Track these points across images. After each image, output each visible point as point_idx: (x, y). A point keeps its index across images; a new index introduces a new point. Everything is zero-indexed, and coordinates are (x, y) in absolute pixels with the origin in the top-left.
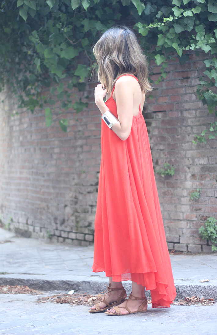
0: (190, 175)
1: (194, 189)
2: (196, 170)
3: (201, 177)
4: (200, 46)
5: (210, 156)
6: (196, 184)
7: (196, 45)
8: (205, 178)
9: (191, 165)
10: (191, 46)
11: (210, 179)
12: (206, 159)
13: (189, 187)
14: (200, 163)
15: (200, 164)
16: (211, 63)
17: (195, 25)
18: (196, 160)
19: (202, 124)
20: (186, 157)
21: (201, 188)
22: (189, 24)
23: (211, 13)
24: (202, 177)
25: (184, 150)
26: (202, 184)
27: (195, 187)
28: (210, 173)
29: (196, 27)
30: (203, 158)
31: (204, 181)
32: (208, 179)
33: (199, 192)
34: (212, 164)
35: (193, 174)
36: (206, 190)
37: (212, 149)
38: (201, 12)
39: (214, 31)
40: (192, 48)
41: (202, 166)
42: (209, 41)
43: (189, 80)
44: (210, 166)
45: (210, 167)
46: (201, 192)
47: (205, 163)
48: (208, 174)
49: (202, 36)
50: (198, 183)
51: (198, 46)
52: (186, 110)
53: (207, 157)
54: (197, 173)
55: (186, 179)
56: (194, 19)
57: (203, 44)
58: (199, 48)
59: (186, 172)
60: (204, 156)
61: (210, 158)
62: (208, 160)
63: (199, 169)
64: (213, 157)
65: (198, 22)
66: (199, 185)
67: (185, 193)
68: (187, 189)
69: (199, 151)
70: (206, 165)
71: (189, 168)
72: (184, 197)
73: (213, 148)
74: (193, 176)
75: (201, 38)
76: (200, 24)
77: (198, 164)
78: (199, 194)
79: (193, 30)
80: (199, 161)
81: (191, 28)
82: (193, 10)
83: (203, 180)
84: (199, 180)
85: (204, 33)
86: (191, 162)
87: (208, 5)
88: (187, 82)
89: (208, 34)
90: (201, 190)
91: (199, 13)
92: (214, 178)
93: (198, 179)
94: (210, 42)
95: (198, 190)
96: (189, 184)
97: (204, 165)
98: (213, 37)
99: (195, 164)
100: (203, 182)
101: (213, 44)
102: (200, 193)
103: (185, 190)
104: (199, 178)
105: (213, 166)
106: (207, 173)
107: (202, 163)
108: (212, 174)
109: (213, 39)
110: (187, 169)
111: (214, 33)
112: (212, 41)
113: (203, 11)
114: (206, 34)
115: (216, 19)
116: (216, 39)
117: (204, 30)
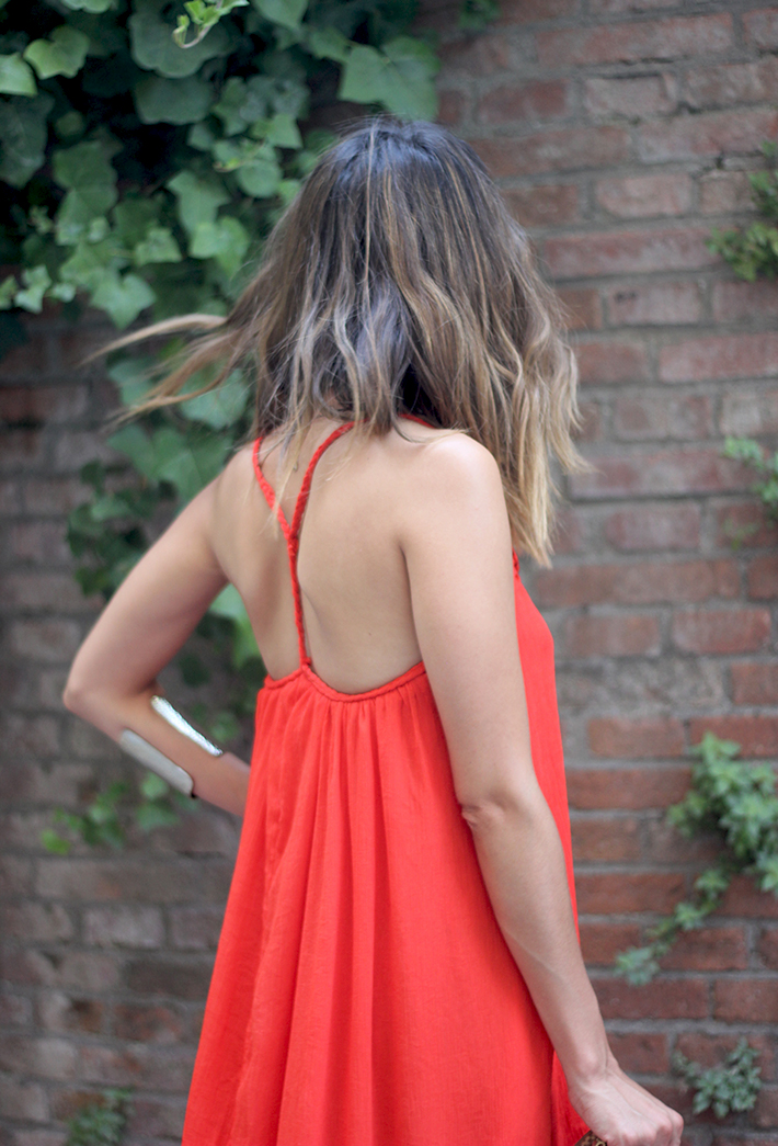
0: (56, 1004)
1: (88, 1090)
2: (99, 978)
3: (130, 1018)
4: (83, 278)
5: (179, 904)
6: (97, 1061)
7: (55, 278)
8: (152, 1027)
9: (65, 942)
10: (22, 287)
12: (151, 918)
13: (61, 1075)
14: (121, 938)
15: (120, 946)
17: (54, 141)
18: (93, 918)
20: (34, 897)
21: (131, 1089)
22: (16, 139)
23: (153, 73)
24: (135, 1023)
25: (20, 852)
26: (131, 1063)
27: (92, 1075)
28: (183, 1005)
29: (59, 156)
30: (136, 911)
31: (143, 1047)
32: (166, 1036)
33: (120, 1109)
34: (191, 951)
35: (78, 995)
36: (155, 1099)
37: (187, 861)
38: (89, 60)
39: (177, 184)
40: (31, 299)
41: (130, 958)
42: (140, 247)
43: (41, 439)
44: (181, 960)
45: (178, 969)
46: (130, 1111)
47: (149, 942)
48: (166, 1005)
49: (96, 216)
50: (108, 1055)
51: (71, 282)
52: (29, 615)
53: (161, 904)
54: (103, 994)
55: (38, 1027)
56: (47, 105)
57: (105, 266)
58: (76, 297)
59: (36, 981)
60: (138, 901)
61: (176, 915)
62: (166, 923)
63: (116, 975)
64: (192, 911)
65: (71, 123)
66: (116, 1066)
67: (38, 1110)
68: (48, 1083)
69: (110, 866)
70: (150, 950)
71: (55, 961)
72: (31, 1125)
73: (189, 854)
74: (81, 1009)
75: (87, 230)
76: (87, 134)
77: (109, 943)
78: (116, 1119)
79: (46, 170)
80: (111, 923)
81: (30, 163)
82: (35, 52)
83: (139, 1040)
84: (115, 1034)
85: (110, 196)
86: (66, 929)
87: (135, 23)
88: (29, 448)
89: (137, 196)
90: (128, 1097)
91: (71, 72)
93: (108, 1031)
94: (144, 253)
95: (111, 1096)
96: (57, 1053)
97: (140, 950)
99: (90, 939)
100: (138, 1050)
101: (166, 266)
102: (125, 1117)
103: (38, 1090)
104: (114, 1026)
106: (158, 1000)
107: (133, 941)
109: (164, 234)
110: (43, 967)
111: (172, 199)
112: (159, 248)
113: (100, 52)
114: (120, 200)
115: (185, 110)
116: (182, 238)
117: (111, 175)
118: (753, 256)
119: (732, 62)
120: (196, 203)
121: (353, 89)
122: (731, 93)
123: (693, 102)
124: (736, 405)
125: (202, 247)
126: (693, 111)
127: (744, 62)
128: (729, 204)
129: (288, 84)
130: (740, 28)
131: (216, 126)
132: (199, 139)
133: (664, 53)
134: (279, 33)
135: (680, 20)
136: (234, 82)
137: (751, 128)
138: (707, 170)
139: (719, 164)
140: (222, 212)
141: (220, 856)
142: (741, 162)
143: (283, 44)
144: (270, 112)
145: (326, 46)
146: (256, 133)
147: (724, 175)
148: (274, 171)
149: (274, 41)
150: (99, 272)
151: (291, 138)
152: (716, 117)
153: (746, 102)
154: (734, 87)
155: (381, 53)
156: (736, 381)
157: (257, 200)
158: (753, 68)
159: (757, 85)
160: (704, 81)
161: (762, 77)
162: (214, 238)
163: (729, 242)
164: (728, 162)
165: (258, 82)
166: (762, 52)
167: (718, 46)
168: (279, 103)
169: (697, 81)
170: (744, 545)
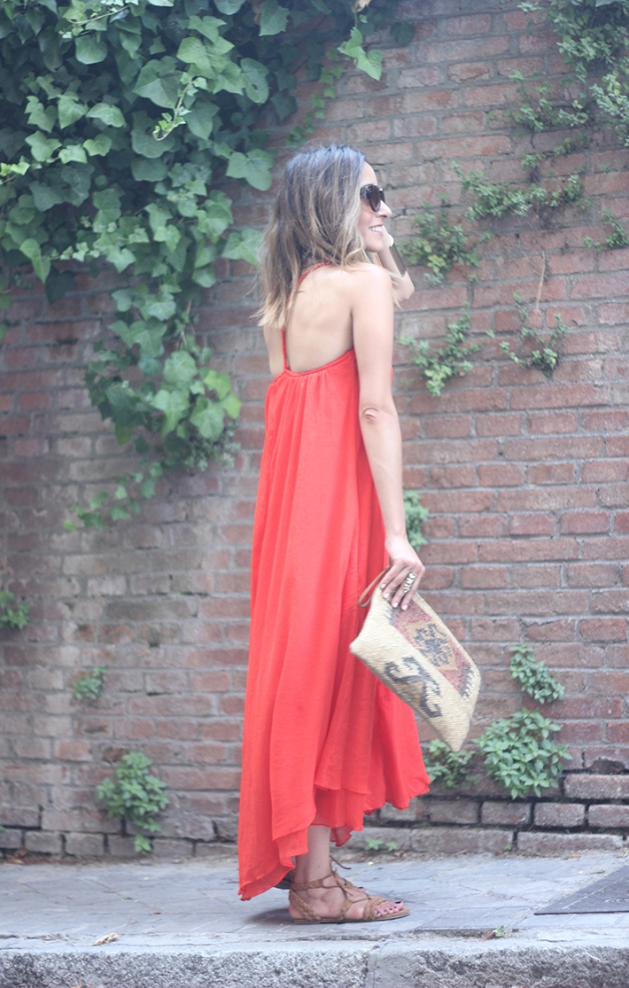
0: (73, 626)
1: (84, 670)
2: (92, 612)
3: (107, 632)
4: (103, 249)
5: (134, 573)
6: (90, 655)
7: (91, 248)
8: (118, 636)
9: (76, 596)
10: (76, 250)
11: (134, 641)
12: (121, 581)
13: (71, 664)
14: (105, 592)
15: (103, 596)
16: (133, 299)
17: (94, 188)
18: (91, 583)
19: (113, 478)
20: (62, 575)
21: (107, 667)
22: (77, 184)
23: (140, 157)
24: (110, 634)
25: (56, 553)
26: (108, 654)
27: (87, 662)
28: (134, 623)
29: (95, 194)
30: (113, 578)
31: (113, 646)
32: (126, 639)
33: (100, 677)
34: (140, 596)
35: (81, 623)
36: (118, 672)
37: (140, 552)
38: (111, 150)
39: (148, 208)
40: (79, 256)
41: (109, 602)
42: (131, 236)
43: (76, 348)
44: (134, 601)
45: (133, 605)
46: (105, 678)
47: (119, 593)
48: (126, 624)
49: (111, 221)
50: (96, 651)
51: (98, 249)
52: (65, 435)
53: (126, 574)
54: (94, 621)
55: (61, 640)
56: (92, 170)
57: (114, 244)
58: (100, 256)
59: (61, 618)
60: (114, 573)
61: (133, 578)
62: (128, 582)
63: (101, 611)
64: (141, 576)
65: (102, 180)
66: (99, 656)
67: (58, 683)
68: (64, 669)
69: (101, 556)
70: (119, 597)
71: (71, 607)
72: (55, 691)
73: (141, 548)
74: (83, 629)
75: (107, 227)
76: (109, 186)
77: (99, 595)
78: (99, 682)
79: (88, 201)
80: (100, 585)
81: (83, 196)
82: (87, 144)
83: (111, 643)
84: (100, 641)
85: (118, 213)
86: (77, 590)
87: (134, 134)
88: (70, 353)
89: (131, 215)
90: (104, 671)
91: (104, 155)
92: (143, 638)
93: (96, 641)
94: (132, 239)
95: (96, 671)
96: (69, 653)
97: (114, 597)
98: (141, 227)
99: (89, 594)
100: (111, 648)
101: (142, 245)
102: (103, 681)
103: (59, 673)
104: (99, 637)
105: (140, 600)
106: (122, 621)
107: (111, 593)
108: (140, 623)
109: (142, 231)
110: (65, 610)
111: (146, 215)
112: (140, 237)
113: (116, 148)
114: (122, 216)
115: (155, 175)
116: (150, 232)
117: (119, 204)
118: (417, 254)
119: (412, 165)
120: (158, 219)
121: (233, 172)
122: (411, 180)
123: (394, 184)
124: (407, 324)
125: (158, 238)
126: (393, 188)
127: (417, 165)
128: (408, 232)
129: (202, 168)
130: (416, 150)
131: (168, 182)
132: (159, 189)
133: (381, 162)
134: (200, 143)
135: (389, 146)
136: (178, 165)
137: (419, 196)
138: (399, 215)
139: (404, 212)
140: (168, 223)
141: (156, 548)
142: (414, 212)
143: (201, 149)
144: (194, 179)
145: (220, 151)
146: (187, 187)
147: (406, 217)
148: (194, 206)
149: (197, 147)
150: (111, 247)
151: (203, 192)
152: (403, 191)
153: (418, 184)
154: (412, 177)
155: (247, 156)
156: (408, 313)
157: (187, 219)
158: (421, 168)
159: (423, 176)
160: (398, 174)
161: (424, 172)
162: (165, 234)
163: (406, 247)
164: (408, 212)
165: (187, 165)
166: (425, 161)
167: (406, 158)
168: (197, 175)
169: (395, 174)
170: (410, 389)
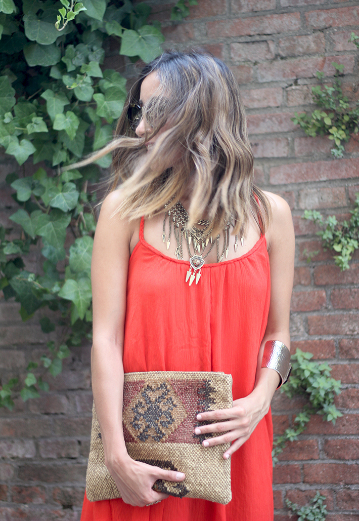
3: (20, 492)
5: (42, 437)
6: (4, 514)
8: (31, 496)
11: (46, 502)
12: (30, 444)
14: (15, 454)
15: (13, 458)
16: (33, 187)
19: (14, 345)
23: (35, 42)
24: (23, 495)
26: (22, 514)
28: (46, 485)
30: (22, 441)
31: (27, 506)
32: (39, 500)
34: (50, 459)
37: (46, 417)
39: (44, 95)
41: (19, 464)
42: (29, 126)
44: (44, 464)
45: (43, 468)
47: (28, 456)
48: (38, 486)
49: (7, 111)
50: (10, 510)
53: (34, 438)
54: (6, 481)
57: (11, 135)
60: (23, 437)
61: (42, 442)
62: (37, 446)
63: (12, 472)
64: (49, 441)
66: (13, 515)
69: (8, 420)
70: (30, 459)
73: (47, 414)
75: (3, 118)
77: (8, 457)
80: (10, 448)
83: (25, 503)
84: (13, 501)
85: (13, 101)
87: (25, 19)
89: (24, 101)
92: (55, 500)
93: (9, 499)
94: (30, 129)
97: (25, 459)
98: (38, 116)
100: (25, 507)
101: (41, 135)
104: (12, 496)
105: (50, 464)
106: (34, 483)
107: (20, 456)
108: (51, 486)
109: (40, 120)
111: (44, 102)
112: (38, 126)
113: (8, 33)
114: (16, 104)
115: (49, 60)
116: (48, 121)
117: (13, 91)
118: (314, 125)
119: (301, 35)
120: (55, 105)
121: (126, 50)
122: (301, 49)
123: (283, 55)
124: (306, 195)
125: (57, 126)
126: (282, 58)
127: (307, 35)
128: (301, 102)
129: (95, 48)
130: (304, 20)
131: (62, 67)
132: (55, 74)
133: (268, 32)
134: (91, 23)
135: (275, 16)
136: (71, 47)
137: (311, 66)
138: (291, 85)
139: (296, 83)
140: (66, 109)
141: (62, 414)
142: (306, 82)
143: (93, 29)
144: (87, 61)
145: (113, 30)
146: (82, 71)
147: (298, 87)
148: (91, 90)
149: (90, 27)
150: (9, 137)
151: (98, 73)
152: (293, 61)
153: (308, 53)
154: (302, 47)
155: (138, 33)
156: (306, 183)
157: (81, 102)
158: (310, 38)
159: (313, 45)
160: (287, 44)
161: (314, 42)
162: (64, 122)
163: (302, 119)
164: (299, 82)
165: (80, 46)
166: (315, 31)
167: (294, 28)
168: (90, 57)
169: (284, 44)
170: (313, 260)
